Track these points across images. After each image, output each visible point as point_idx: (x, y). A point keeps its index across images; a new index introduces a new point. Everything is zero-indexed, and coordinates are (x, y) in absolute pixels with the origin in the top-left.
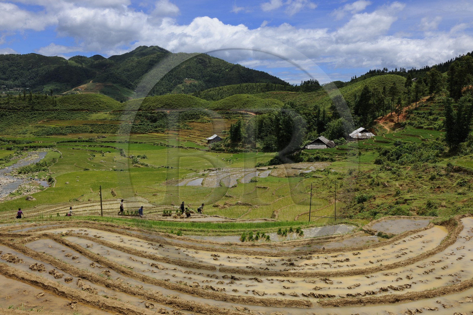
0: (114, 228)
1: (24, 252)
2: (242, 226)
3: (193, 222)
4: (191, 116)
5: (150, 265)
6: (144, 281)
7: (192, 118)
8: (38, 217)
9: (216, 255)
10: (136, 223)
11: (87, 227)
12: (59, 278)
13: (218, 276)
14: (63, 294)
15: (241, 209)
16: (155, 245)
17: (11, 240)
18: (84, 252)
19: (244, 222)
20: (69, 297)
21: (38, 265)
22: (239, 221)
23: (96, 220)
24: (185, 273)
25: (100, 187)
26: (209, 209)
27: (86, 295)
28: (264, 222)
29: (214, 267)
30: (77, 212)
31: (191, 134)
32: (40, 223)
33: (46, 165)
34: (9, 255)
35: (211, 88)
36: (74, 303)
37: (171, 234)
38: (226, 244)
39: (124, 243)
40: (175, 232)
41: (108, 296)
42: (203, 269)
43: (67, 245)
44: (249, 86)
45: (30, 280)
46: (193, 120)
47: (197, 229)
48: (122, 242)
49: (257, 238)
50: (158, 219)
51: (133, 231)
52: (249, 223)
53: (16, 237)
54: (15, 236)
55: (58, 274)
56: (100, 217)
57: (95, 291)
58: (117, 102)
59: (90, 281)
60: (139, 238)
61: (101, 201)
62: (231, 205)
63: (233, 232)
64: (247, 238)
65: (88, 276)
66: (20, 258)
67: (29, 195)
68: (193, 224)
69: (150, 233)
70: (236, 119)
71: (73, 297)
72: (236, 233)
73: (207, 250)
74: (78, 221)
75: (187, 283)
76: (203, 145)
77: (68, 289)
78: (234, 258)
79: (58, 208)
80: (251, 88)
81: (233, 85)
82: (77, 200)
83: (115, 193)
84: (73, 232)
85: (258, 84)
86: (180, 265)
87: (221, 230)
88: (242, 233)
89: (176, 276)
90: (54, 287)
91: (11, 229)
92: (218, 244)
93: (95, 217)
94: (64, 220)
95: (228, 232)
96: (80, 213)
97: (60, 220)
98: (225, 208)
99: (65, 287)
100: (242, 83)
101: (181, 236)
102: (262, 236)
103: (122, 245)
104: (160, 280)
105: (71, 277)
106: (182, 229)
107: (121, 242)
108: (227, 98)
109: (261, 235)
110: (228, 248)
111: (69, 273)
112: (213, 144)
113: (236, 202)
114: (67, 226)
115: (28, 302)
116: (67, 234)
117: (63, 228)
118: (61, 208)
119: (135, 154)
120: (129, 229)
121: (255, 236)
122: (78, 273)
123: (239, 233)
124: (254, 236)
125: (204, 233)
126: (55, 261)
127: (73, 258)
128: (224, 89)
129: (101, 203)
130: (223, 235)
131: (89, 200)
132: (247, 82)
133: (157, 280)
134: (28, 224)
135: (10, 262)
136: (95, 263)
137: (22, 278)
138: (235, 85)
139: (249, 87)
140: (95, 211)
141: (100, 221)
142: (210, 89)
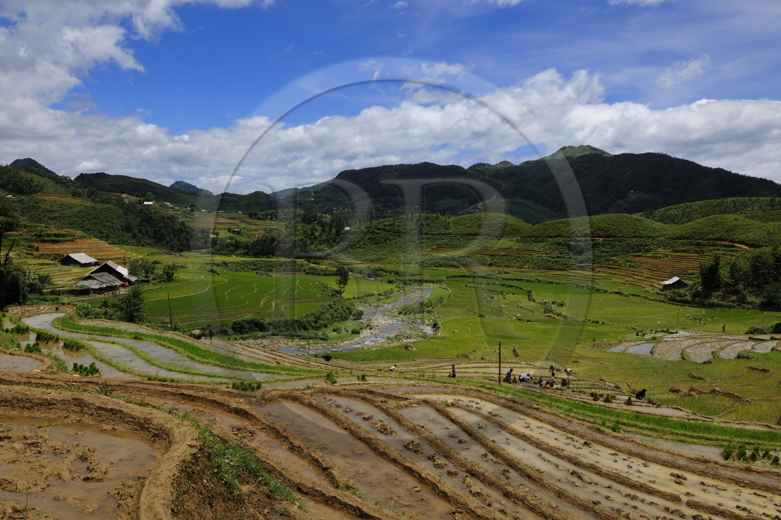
0: (516, 405)
1: (399, 421)
2: (724, 431)
3: (637, 412)
4: (638, 247)
5: (570, 472)
6: (560, 497)
7: (639, 251)
8: (418, 373)
9: (680, 475)
10: (548, 402)
11: (479, 398)
12: (439, 467)
13: (684, 513)
14: (444, 496)
15: (721, 401)
16: (577, 441)
17: (385, 402)
18: (475, 436)
19: (729, 425)
20: (453, 502)
21: (414, 444)
22: (718, 422)
23: (491, 389)
24: (626, 496)
25: (500, 342)
26: (663, 393)
27: (475, 504)
28: (765, 429)
29: (678, 496)
30: (467, 373)
31: (635, 275)
32: (421, 383)
33: (431, 306)
34: (380, 423)
35: (672, 205)
36: (460, 513)
37: (602, 428)
38: (697, 460)
39: (531, 430)
40: (608, 424)
41: (507, 511)
42: (658, 496)
43: (453, 421)
44: (738, 201)
45: (403, 465)
46: (640, 254)
47: (645, 425)
48: (528, 429)
49: (754, 458)
50: (582, 400)
51: (544, 414)
52: (737, 429)
53: (390, 398)
54: (389, 396)
55: (439, 462)
56: (497, 386)
57: (488, 498)
58: (527, 224)
59: (482, 481)
60: (552, 425)
61: (500, 362)
62: (701, 393)
63: (707, 439)
64: (734, 454)
65: (480, 473)
66: (394, 430)
67: (409, 342)
68: (638, 416)
69: (570, 422)
70: (713, 253)
71: (458, 503)
72: (714, 442)
73: (664, 464)
74: (467, 387)
75: (629, 514)
76: (654, 292)
77: (452, 489)
78: (713, 486)
79: (443, 364)
80: (741, 206)
81: (710, 200)
82: (467, 357)
83: (519, 352)
84: (460, 402)
85: (754, 198)
86: (617, 482)
87: (686, 433)
88: (725, 443)
89: (611, 499)
90: (434, 481)
91: (385, 386)
92: (682, 456)
93: (490, 384)
94: (449, 383)
95: (699, 437)
96: (471, 375)
97: (444, 383)
98: (690, 395)
99: (449, 485)
100: (725, 197)
101: (618, 432)
102: (764, 456)
103: (527, 432)
104: (586, 502)
105: (456, 470)
106: (620, 421)
107: (526, 427)
108: (698, 220)
109: (761, 453)
110: (701, 467)
111: (454, 464)
112: (671, 291)
113: (711, 388)
114: (454, 393)
115: (399, 496)
116: (453, 405)
117: (448, 394)
118: (447, 366)
119: (549, 299)
120: (537, 409)
121: (751, 453)
122: (465, 466)
123: (721, 443)
124: (748, 453)
125: (656, 433)
126: (437, 443)
127: (460, 442)
128: (693, 207)
129: (500, 366)
130: (690, 443)
131: (482, 359)
132: (733, 196)
133: (581, 500)
134: (406, 382)
135: (382, 432)
136: (488, 453)
137: (394, 459)
138: (714, 200)
139: (738, 204)
140: (490, 375)
141: (497, 392)
142: (669, 207)
